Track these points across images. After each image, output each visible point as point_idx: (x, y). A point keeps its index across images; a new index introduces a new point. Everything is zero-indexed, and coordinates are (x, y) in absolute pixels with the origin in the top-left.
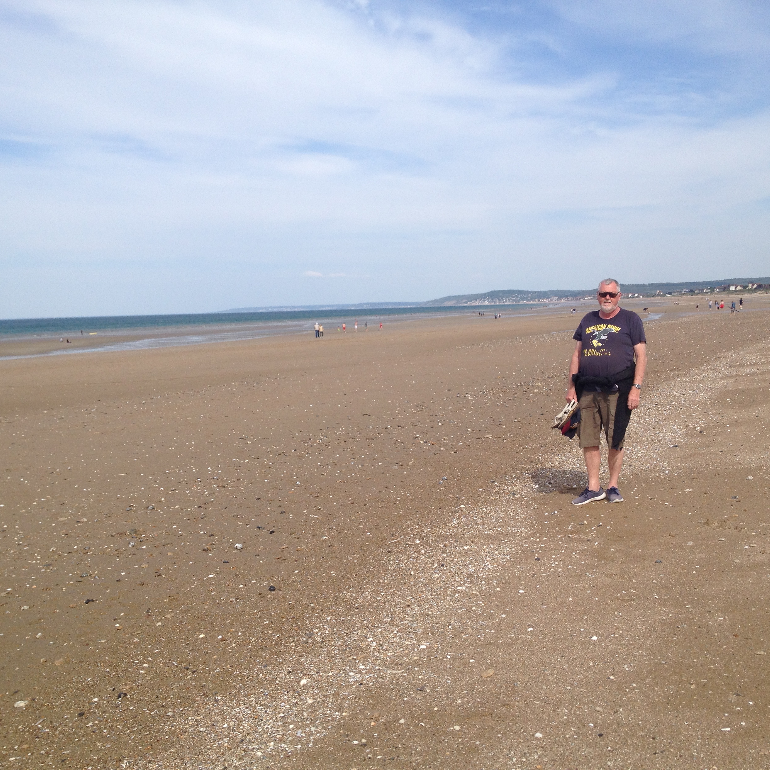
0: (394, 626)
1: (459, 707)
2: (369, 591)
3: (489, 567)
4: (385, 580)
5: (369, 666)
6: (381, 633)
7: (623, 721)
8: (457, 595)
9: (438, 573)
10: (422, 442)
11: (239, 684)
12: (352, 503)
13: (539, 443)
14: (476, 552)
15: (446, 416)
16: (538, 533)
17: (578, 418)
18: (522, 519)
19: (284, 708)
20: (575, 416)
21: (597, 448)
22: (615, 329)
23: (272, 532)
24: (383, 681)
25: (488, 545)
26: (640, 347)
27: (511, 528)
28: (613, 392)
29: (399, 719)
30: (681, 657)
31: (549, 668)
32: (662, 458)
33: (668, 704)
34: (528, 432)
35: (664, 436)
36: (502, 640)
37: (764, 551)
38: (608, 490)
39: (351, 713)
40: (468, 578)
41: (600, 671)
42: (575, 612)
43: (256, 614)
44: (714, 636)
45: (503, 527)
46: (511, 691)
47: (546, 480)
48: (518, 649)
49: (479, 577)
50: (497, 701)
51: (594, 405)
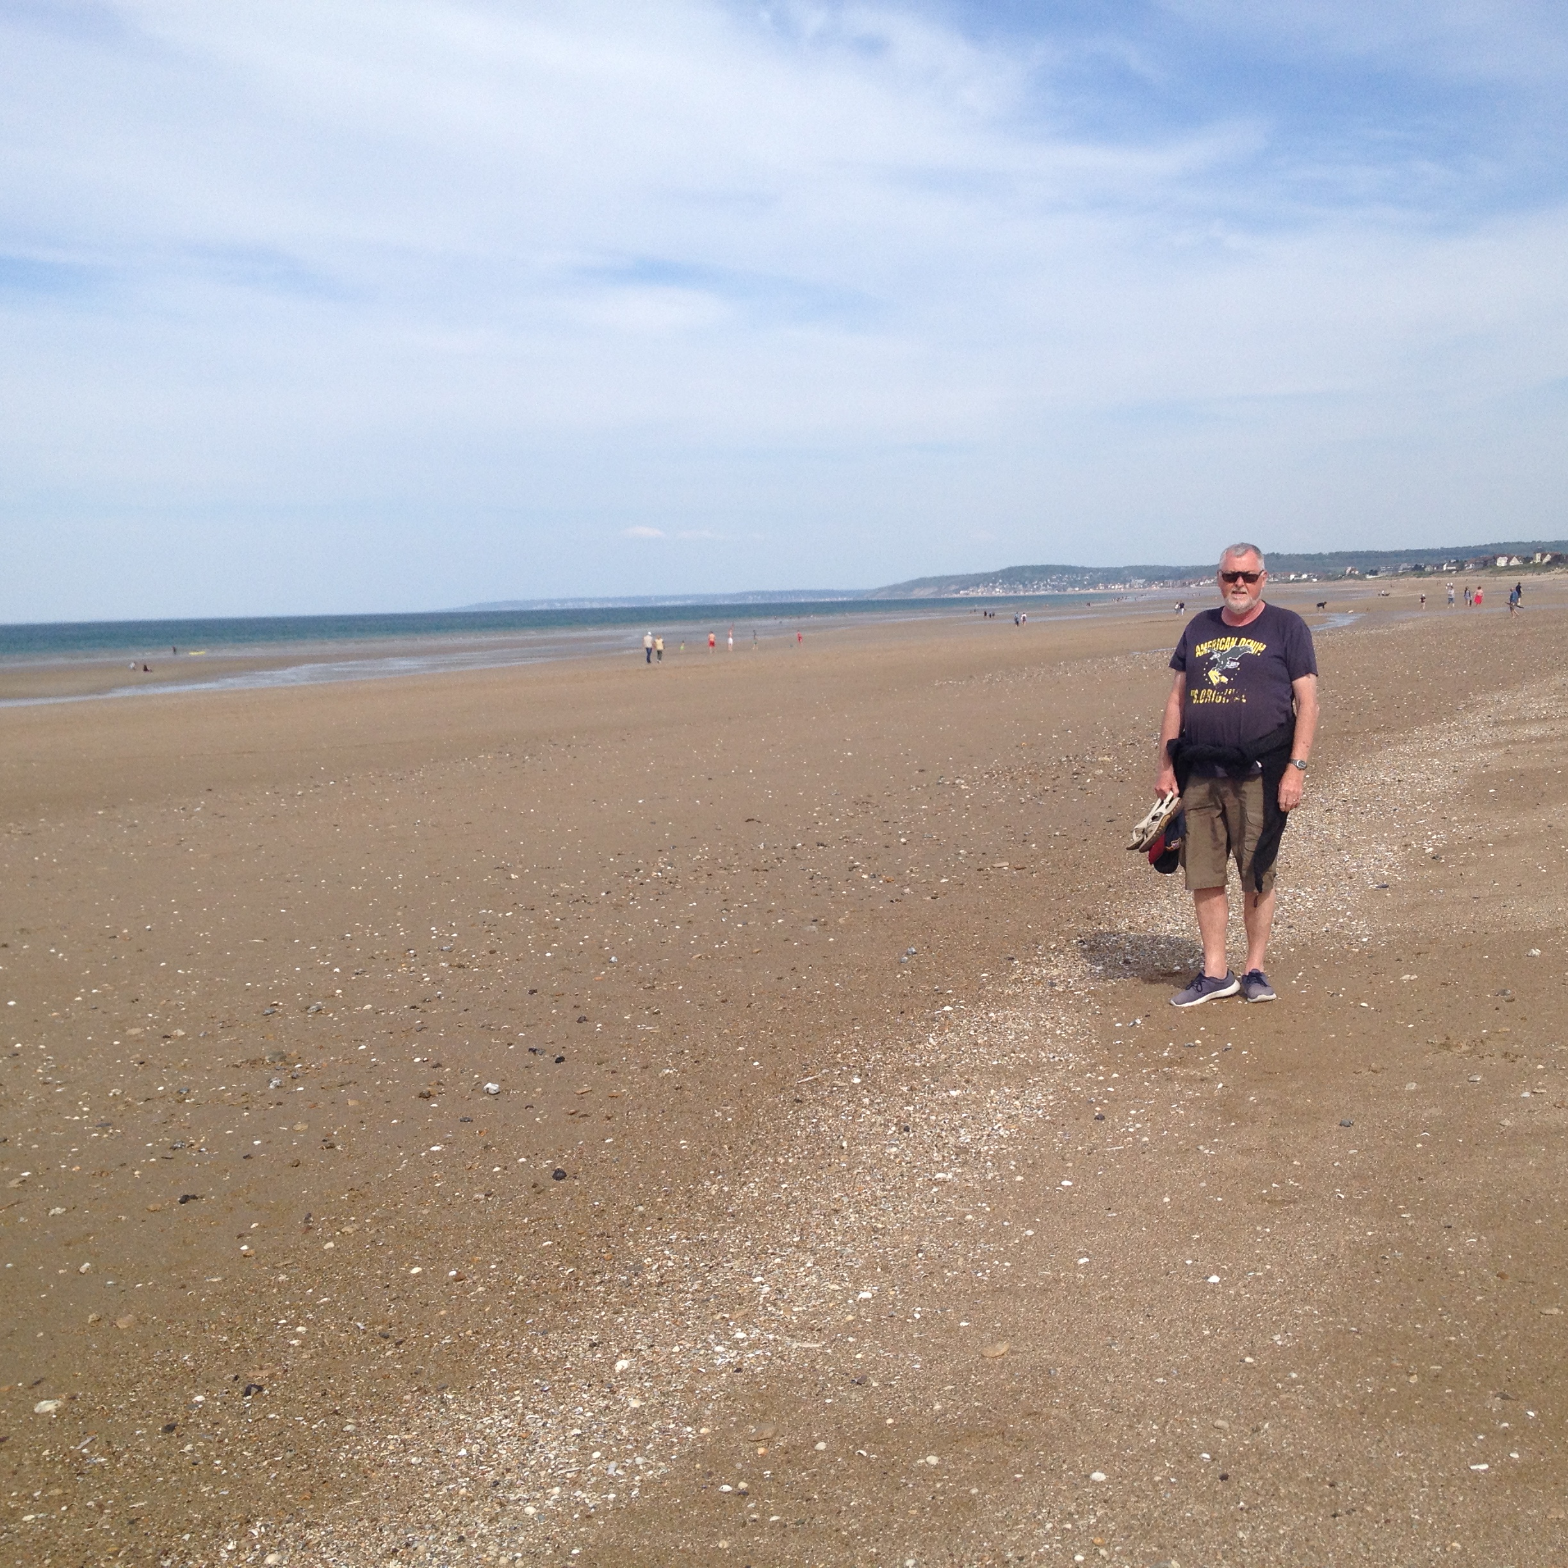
0: (805, 1252)
1: (937, 1418)
2: (757, 1180)
3: (1002, 1133)
4: (789, 1158)
5: (755, 1334)
6: (780, 1266)
7: (1269, 1448)
8: (935, 1189)
9: (896, 1146)
10: (866, 877)
11: (490, 1369)
12: (723, 1002)
13: (1104, 880)
14: (974, 1102)
15: (916, 823)
16: (1102, 1063)
18: (1069, 1034)
19: (581, 1417)
20: (1175, 825)
21: (1221, 890)
22: (1255, 647)
23: (560, 1060)
24: (783, 1363)
25: (998, 1088)
26: (1305, 684)
27: (1046, 1053)
28: (1252, 775)
29: (816, 1442)
30: (1391, 1319)
31: (1121, 1340)
32: (1354, 910)
33: (1362, 1413)
34: (1081, 858)
35: (1359, 867)
36: (1025, 1282)
37: (1562, 1104)
38: (1244, 976)
39: (717, 1428)
40: (957, 1155)
41: (1224, 1346)
42: (1176, 1225)
43: (527, 1226)
44: (1458, 1276)
45: (1030, 1051)
46: (1043, 1385)
47: (1119, 955)
48: (1058, 1301)
49: (979, 1152)
50: (1014, 1406)
51: (1213, 804)
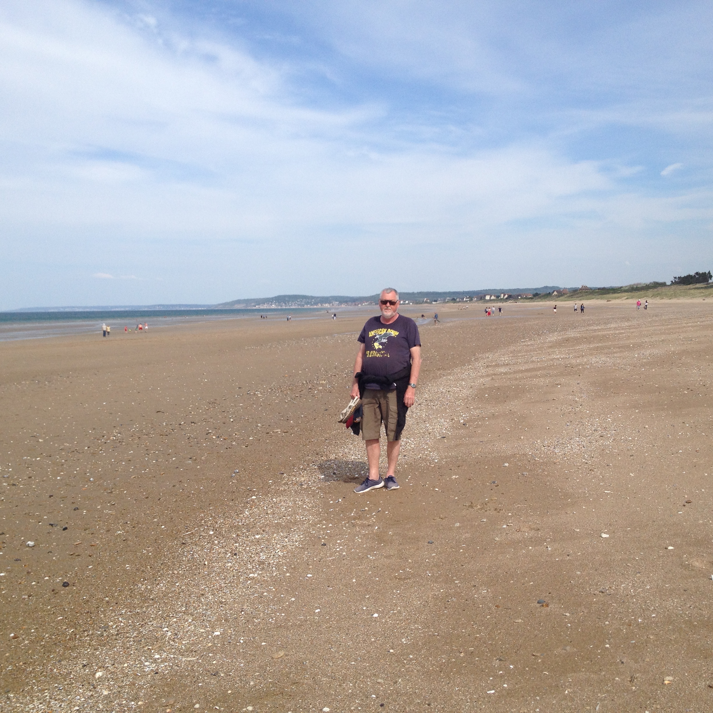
0: (188, 615)
1: (252, 689)
2: (164, 582)
3: (280, 554)
4: (180, 571)
5: (164, 655)
6: (176, 622)
7: (402, 690)
8: (249, 582)
9: (231, 562)
10: (214, 437)
11: (32, 681)
12: (146, 498)
13: (324, 437)
14: (266, 540)
15: (237, 412)
16: (324, 520)
17: (361, 413)
18: (309, 507)
19: (79, 701)
20: (358, 411)
21: (377, 441)
22: (394, 333)
23: (65, 529)
24: (178, 668)
25: (278, 533)
26: (415, 350)
27: (299, 516)
28: (392, 389)
29: (194, 704)
30: (451, 628)
31: (335, 646)
32: (432, 448)
33: (441, 672)
34: (313, 427)
35: (433, 429)
36: (292, 622)
37: (519, 529)
38: (386, 478)
39: (146, 701)
40: (259, 565)
41: (381, 646)
42: (359, 592)
43: (50, 610)
44: (479, 607)
45: (292, 516)
46: (300, 669)
47: (331, 471)
48: (307, 630)
49: (269, 564)
50: (287, 680)
51: (374, 402)
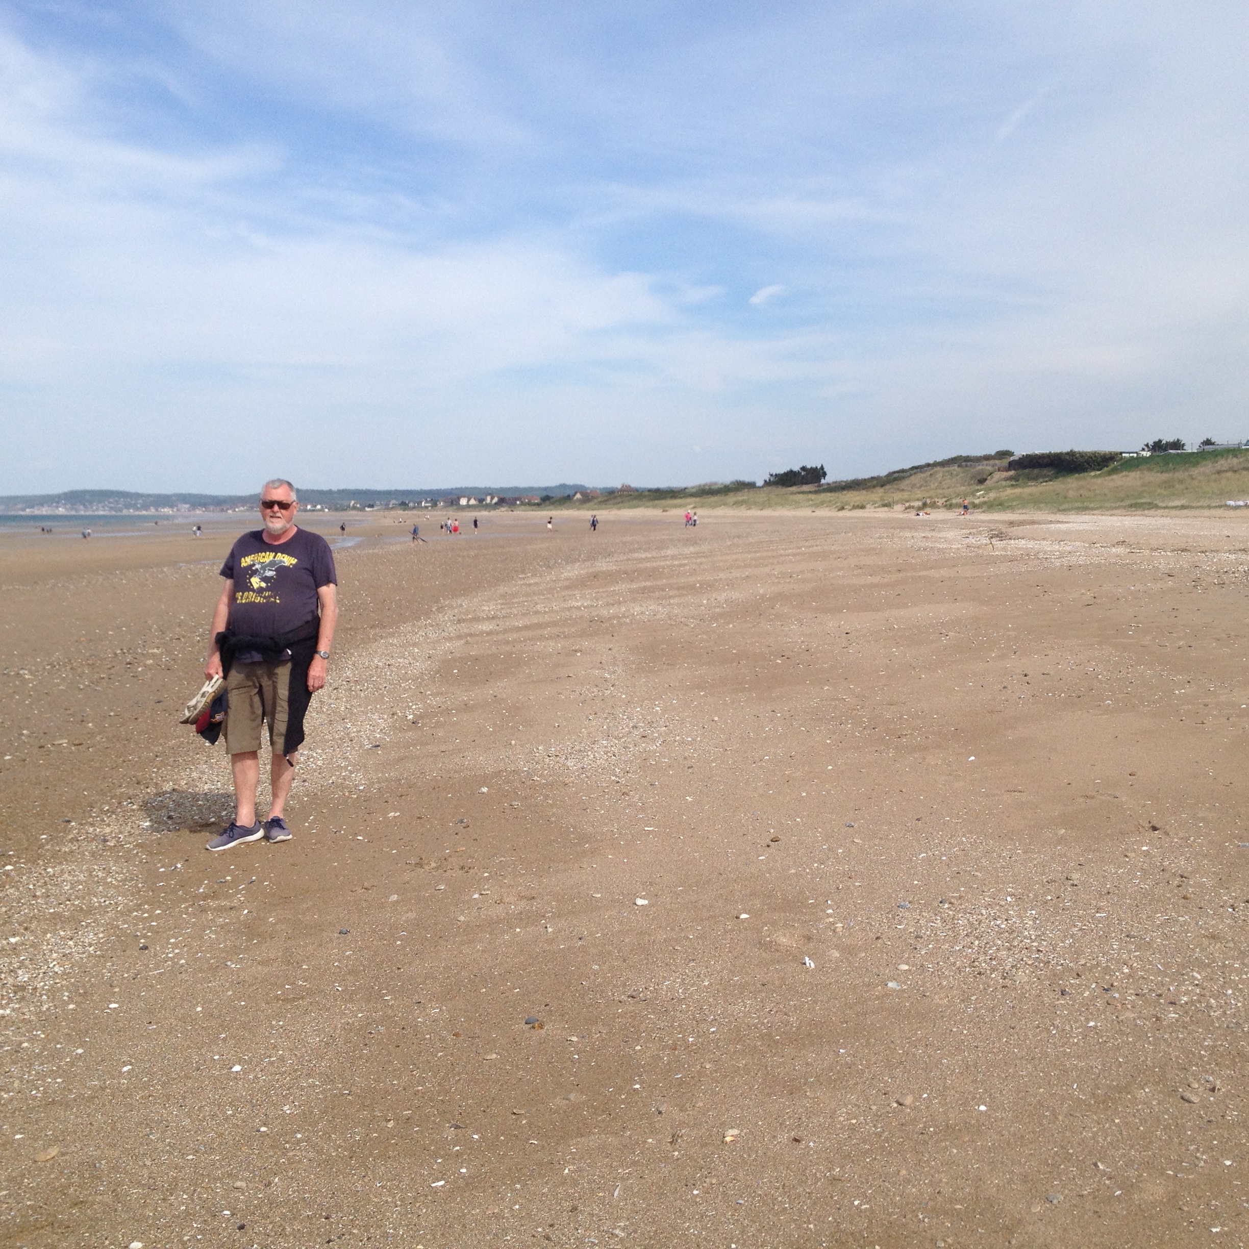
3: (56, 970)
7: (279, 1197)
13: (152, 752)
14: (31, 946)
16: (147, 903)
18: (118, 881)
20: (219, 702)
21: (253, 755)
22: (288, 561)
25: (55, 932)
26: (327, 592)
27: (98, 899)
28: (283, 661)
30: (374, 1080)
31: (158, 1129)
32: (354, 766)
33: (351, 1157)
34: (132, 733)
35: (358, 732)
36: (75, 1093)
37: (501, 900)
38: (267, 823)
40: (15, 993)
41: (243, 1121)
42: (207, 1028)
44: (425, 1039)
45: (84, 898)
46: (89, 1178)
47: (164, 812)
48: (104, 1105)
49: (35, 989)
50: (62, 1199)
51: (251, 684)
